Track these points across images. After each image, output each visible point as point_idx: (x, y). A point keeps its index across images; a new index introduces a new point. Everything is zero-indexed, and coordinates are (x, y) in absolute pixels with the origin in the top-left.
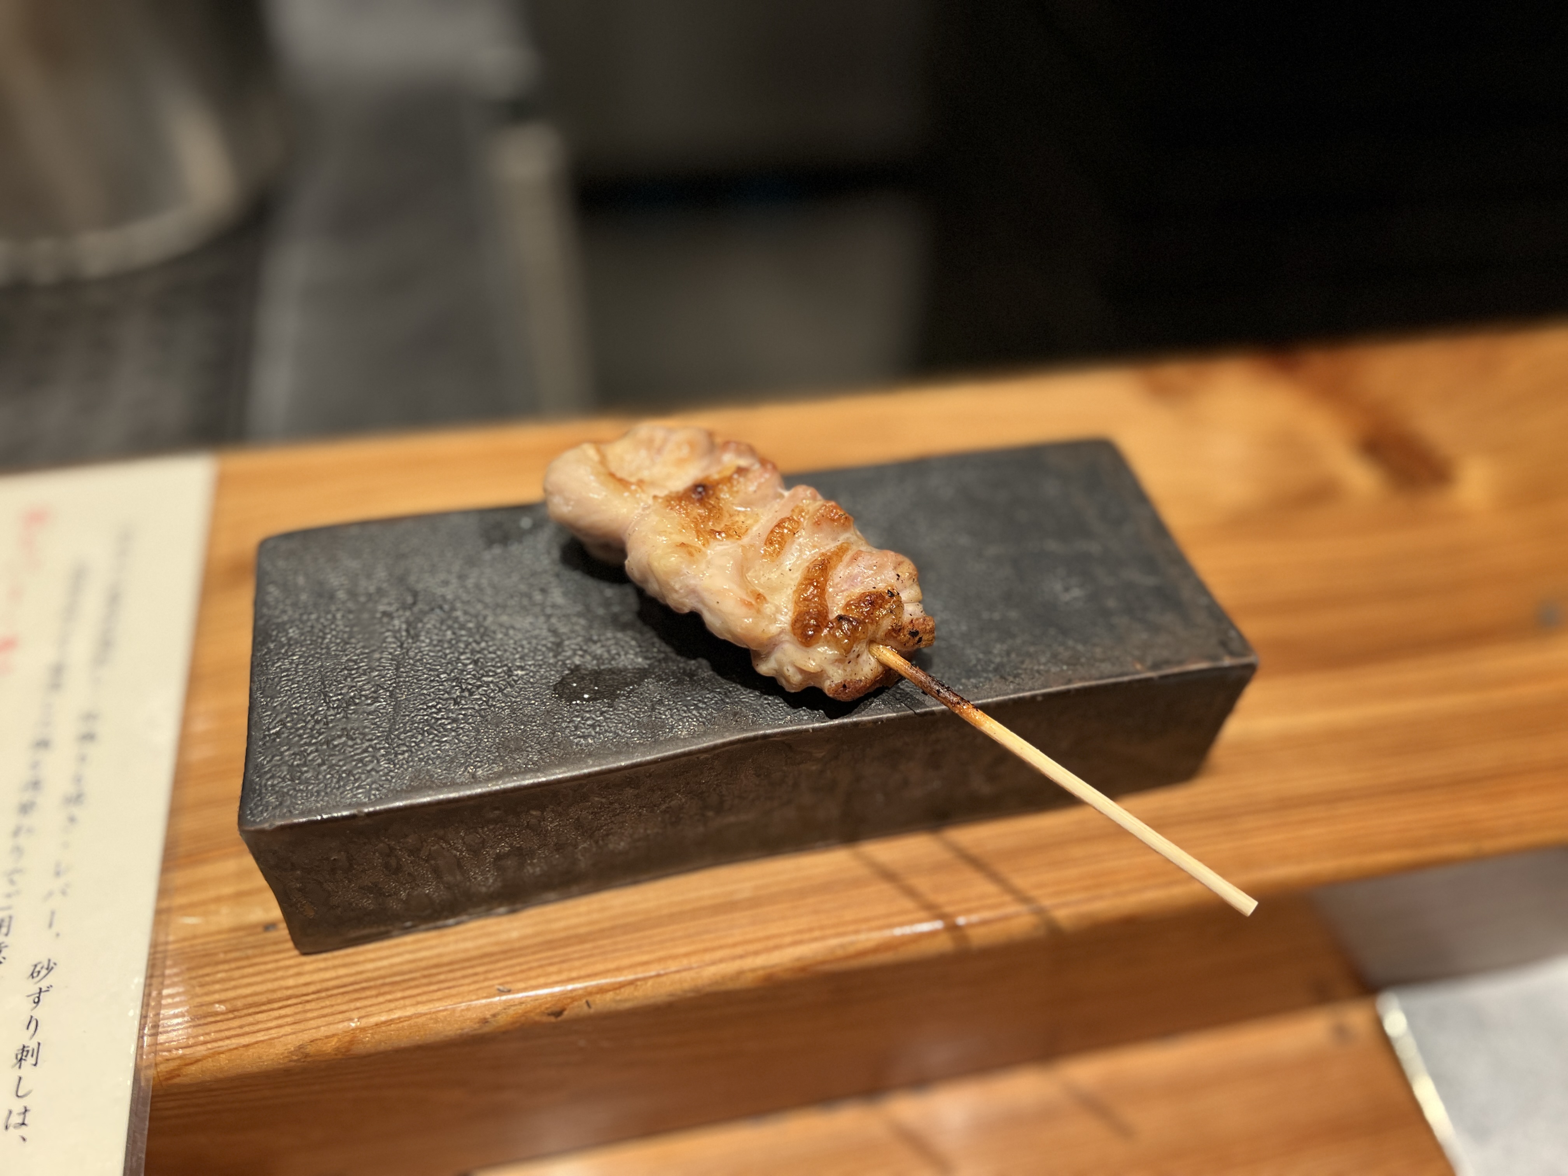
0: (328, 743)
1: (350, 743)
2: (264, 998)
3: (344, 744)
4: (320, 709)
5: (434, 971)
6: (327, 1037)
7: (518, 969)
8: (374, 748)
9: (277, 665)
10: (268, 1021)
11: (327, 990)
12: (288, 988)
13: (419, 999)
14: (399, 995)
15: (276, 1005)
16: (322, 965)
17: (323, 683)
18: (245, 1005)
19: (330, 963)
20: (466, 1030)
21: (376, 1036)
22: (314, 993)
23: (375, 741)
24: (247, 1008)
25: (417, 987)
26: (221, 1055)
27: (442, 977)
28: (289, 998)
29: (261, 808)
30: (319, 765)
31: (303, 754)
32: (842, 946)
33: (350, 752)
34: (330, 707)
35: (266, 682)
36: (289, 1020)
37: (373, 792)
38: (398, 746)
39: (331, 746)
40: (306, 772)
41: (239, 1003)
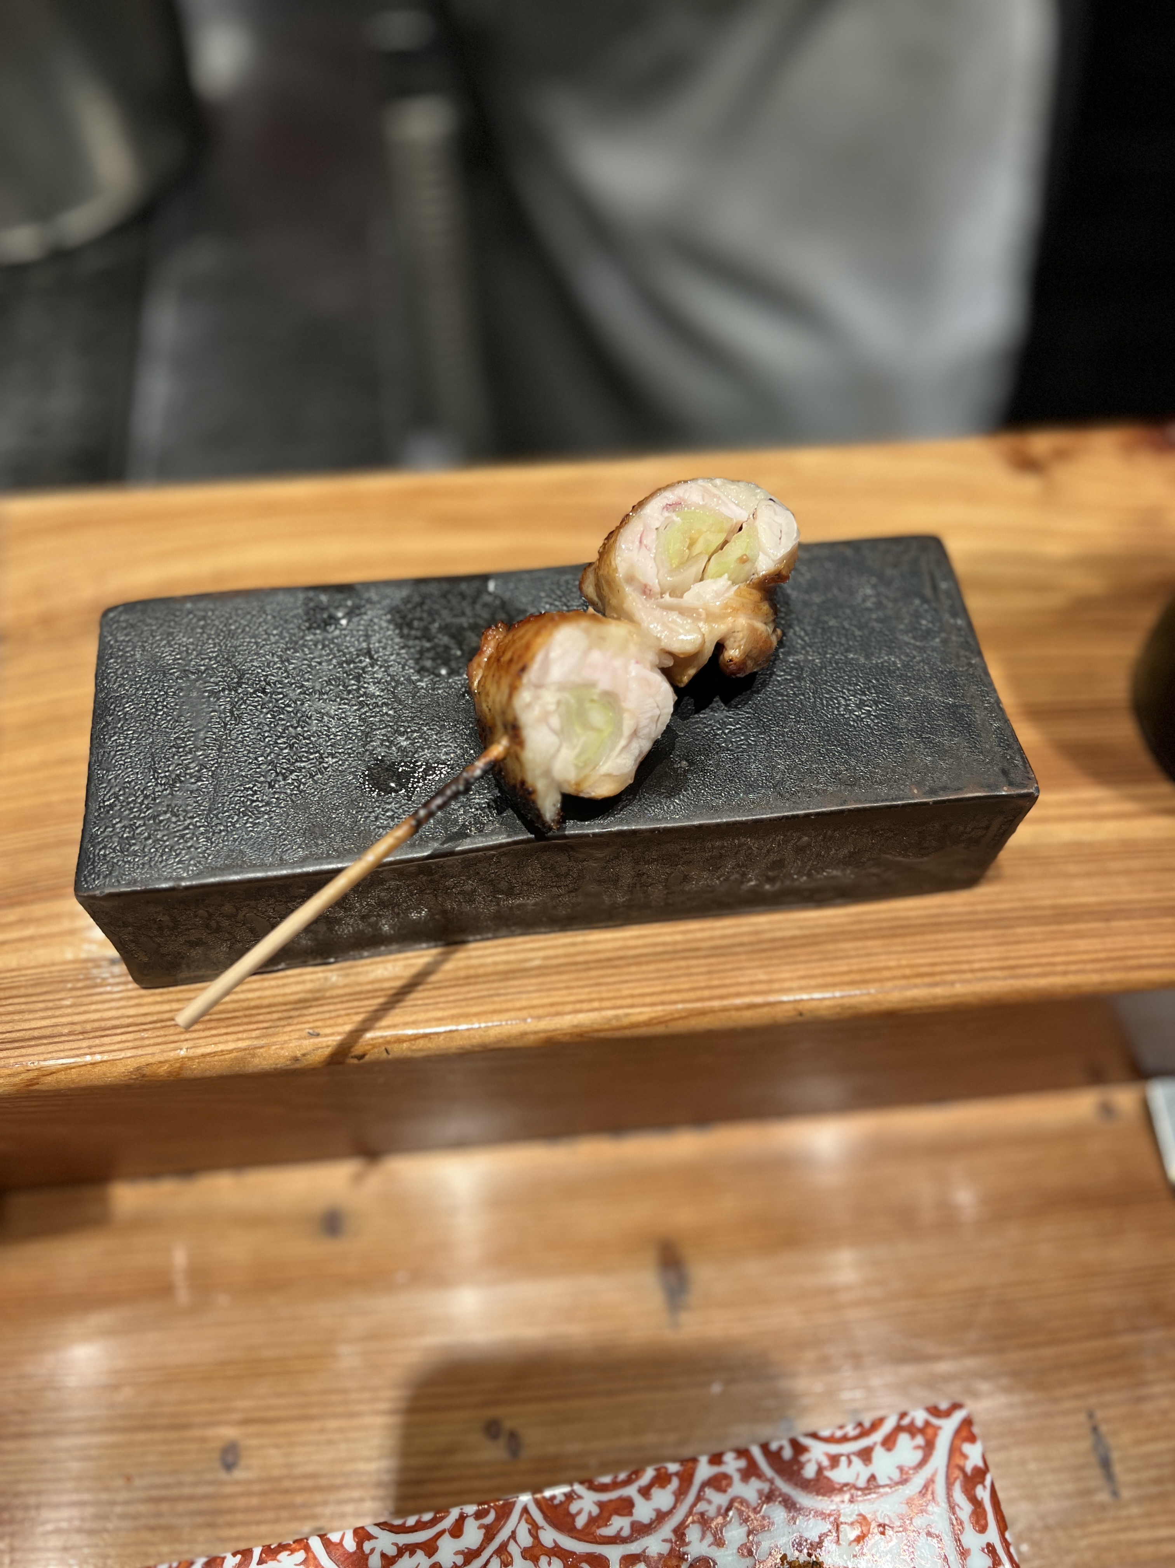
0: (154, 818)
1: (174, 819)
2: (109, 1023)
3: (169, 819)
4: (149, 784)
5: (254, 1012)
6: (160, 1062)
7: (327, 1015)
8: (195, 826)
9: (112, 739)
10: (111, 1044)
11: (162, 1021)
12: (129, 1017)
13: (240, 1036)
14: (223, 1031)
15: (119, 1031)
16: (159, 999)
17: (153, 759)
18: (93, 1028)
19: (165, 997)
20: (279, 1066)
21: (202, 1065)
22: (151, 1023)
23: (197, 819)
24: (94, 1031)
25: (239, 1025)
26: (73, 1070)
27: (261, 1018)
28: (128, 1026)
29: (93, 876)
30: (146, 839)
31: (132, 827)
32: (617, 1017)
33: (174, 828)
34: (158, 783)
35: (103, 756)
36: (130, 1044)
37: (191, 868)
38: (216, 825)
39: (157, 821)
40: (134, 844)
41: (89, 1027)
